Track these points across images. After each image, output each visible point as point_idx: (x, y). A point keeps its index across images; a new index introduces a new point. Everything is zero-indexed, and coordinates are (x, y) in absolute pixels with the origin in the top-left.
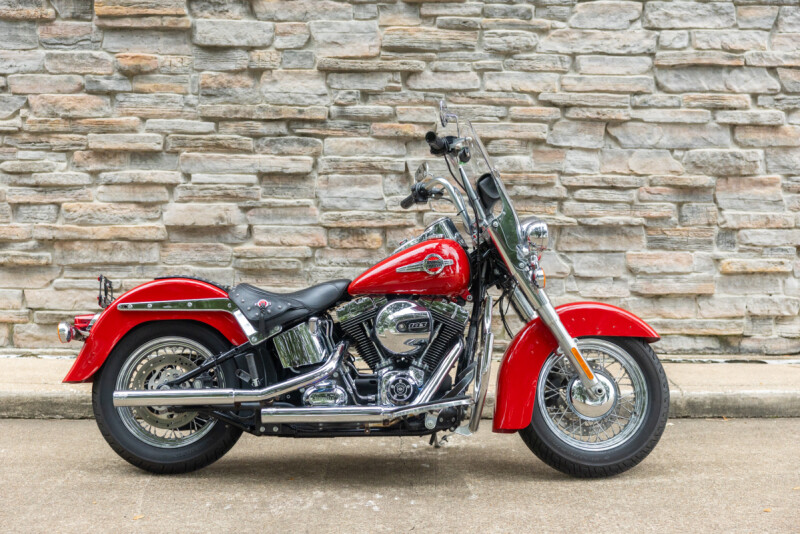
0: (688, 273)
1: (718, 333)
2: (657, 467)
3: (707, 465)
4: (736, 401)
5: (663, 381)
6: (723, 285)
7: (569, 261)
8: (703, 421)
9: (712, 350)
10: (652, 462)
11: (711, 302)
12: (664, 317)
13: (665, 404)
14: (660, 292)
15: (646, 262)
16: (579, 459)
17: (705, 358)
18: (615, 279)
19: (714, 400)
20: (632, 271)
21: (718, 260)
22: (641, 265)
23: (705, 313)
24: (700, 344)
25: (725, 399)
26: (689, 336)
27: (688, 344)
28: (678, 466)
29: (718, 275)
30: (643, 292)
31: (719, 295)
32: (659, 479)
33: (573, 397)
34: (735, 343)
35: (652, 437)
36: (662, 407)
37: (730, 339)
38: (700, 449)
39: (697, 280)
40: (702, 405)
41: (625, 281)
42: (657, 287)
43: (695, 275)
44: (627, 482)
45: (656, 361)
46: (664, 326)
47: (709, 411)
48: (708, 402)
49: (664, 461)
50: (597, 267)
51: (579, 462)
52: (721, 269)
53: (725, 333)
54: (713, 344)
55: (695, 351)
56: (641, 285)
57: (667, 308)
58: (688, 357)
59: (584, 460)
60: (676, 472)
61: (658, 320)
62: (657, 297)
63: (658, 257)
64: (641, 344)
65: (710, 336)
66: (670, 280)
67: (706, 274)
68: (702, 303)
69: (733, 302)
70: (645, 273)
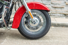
0: (60, 4)
1: (64, 13)
2: (48, 37)
3: (58, 37)
4: (66, 24)
5: (50, 20)
6: (66, 6)
7: (42, 1)
8: (60, 27)
9: (63, 16)
10: (47, 36)
11: (64, 9)
12: (56, 11)
13: (50, 25)
14: (56, 7)
15: (54, 2)
16: (29, 35)
17: (62, 17)
18: (49, 4)
19: (62, 24)
20: (52, 3)
21: (65, 2)
22: (53, 2)
23: (63, 10)
24: (62, 15)
25: (64, 24)
26: (60, 14)
27: (60, 15)
28: (52, 37)
29: (65, 5)
30: (53, 7)
31: (65, 8)
32: (47, 41)
33: (30, 22)
34: (67, 15)
35: (46, 32)
36: (49, 25)
37: (66, 15)
38: (58, 33)
39: (62, 5)
40: (60, 24)
41: (51, 5)
42: (56, 6)
43: (62, 4)
44: (39, 41)
45: (48, 15)
46: (56, 12)
47: (61, 26)
48: (61, 24)
49: (50, 36)
50: (47, 2)
51: (29, 36)
52: (66, 4)
53: (65, 13)
54: (64, 15)
55: (61, 16)
56: (53, 5)
57: (57, 9)
58: (59, 17)
59: (30, 36)
60: (51, 39)
61: (55, 11)
62: (55, 8)
63: (56, 1)
64: (46, 12)
65: (63, 14)
66: (58, 5)
67: (63, 4)
68: (62, 9)
69: (67, 9)
70: (54, 4)
